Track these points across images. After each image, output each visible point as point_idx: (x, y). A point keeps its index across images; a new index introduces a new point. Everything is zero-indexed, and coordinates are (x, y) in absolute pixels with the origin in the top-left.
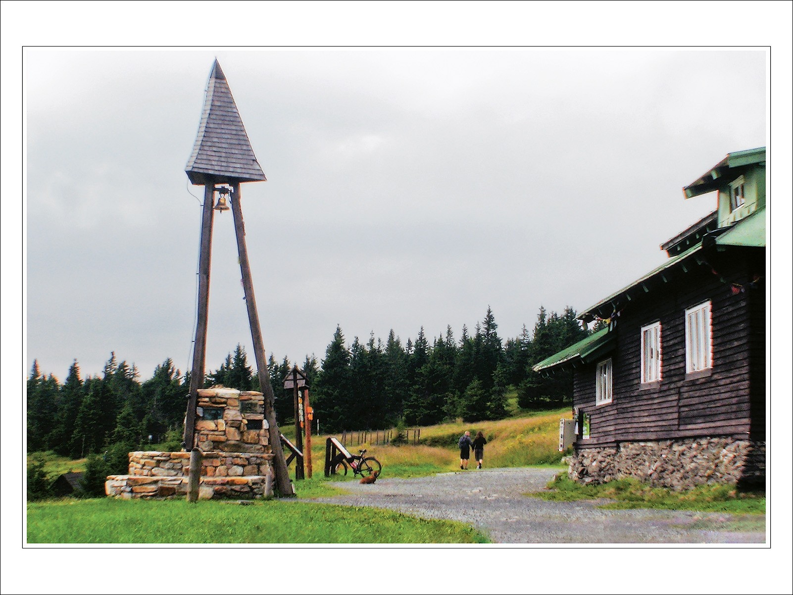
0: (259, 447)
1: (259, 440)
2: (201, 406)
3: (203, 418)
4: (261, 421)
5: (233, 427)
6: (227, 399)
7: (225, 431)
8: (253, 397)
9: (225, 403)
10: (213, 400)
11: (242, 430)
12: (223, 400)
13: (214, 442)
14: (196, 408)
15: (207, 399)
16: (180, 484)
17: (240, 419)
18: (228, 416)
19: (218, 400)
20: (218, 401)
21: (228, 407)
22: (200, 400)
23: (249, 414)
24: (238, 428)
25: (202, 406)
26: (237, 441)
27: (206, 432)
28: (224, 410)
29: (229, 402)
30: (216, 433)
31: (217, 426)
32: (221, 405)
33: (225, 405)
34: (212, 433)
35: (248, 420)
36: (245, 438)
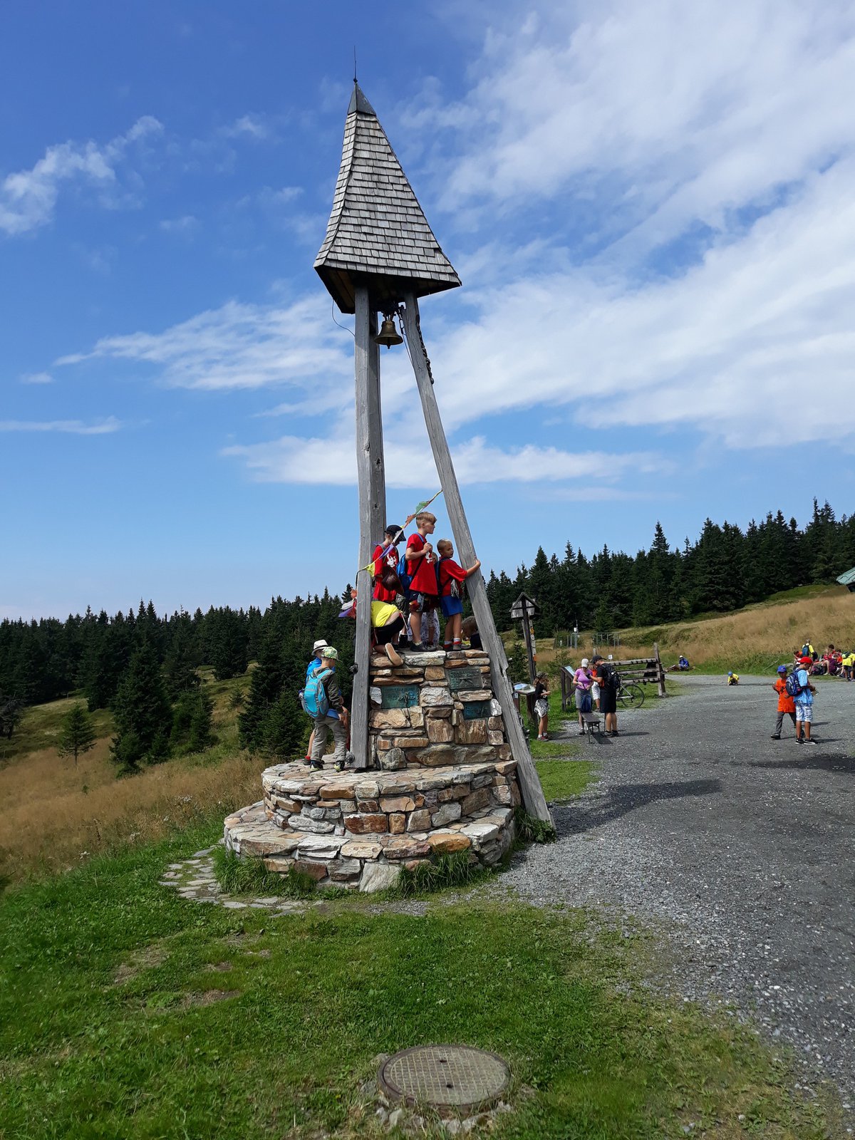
0: (487, 749)
1: (487, 736)
2: (377, 685)
3: (384, 707)
4: (487, 702)
5: (438, 718)
6: (424, 667)
7: (424, 727)
8: (469, 661)
9: (421, 675)
10: (400, 672)
11: (454, 722)
12: (418, 670)
13: (404, 749)
14: (369, 690)
15: (387, 671)
16: (336, 857)
17: (451, 702)
18: (428, 699)
19: (408, 670)
20: (408, 673)
21: (426, 683)
22: (374, 673)
23: (464, 692)
24: (448, 719)
25: (379, 685)
26: (447, 743)
27: (390, 732)
28: (421, 688)
29: (427, 672)
30: (408, 732)
31: (409, 719)
32: (414, 681)
33: (422, 680)
34: (400, 733)
35: (464, 703)
36: (461, 736)
